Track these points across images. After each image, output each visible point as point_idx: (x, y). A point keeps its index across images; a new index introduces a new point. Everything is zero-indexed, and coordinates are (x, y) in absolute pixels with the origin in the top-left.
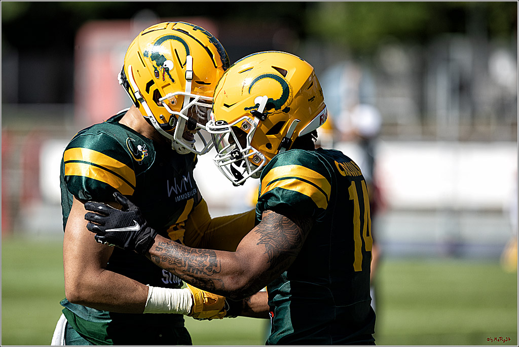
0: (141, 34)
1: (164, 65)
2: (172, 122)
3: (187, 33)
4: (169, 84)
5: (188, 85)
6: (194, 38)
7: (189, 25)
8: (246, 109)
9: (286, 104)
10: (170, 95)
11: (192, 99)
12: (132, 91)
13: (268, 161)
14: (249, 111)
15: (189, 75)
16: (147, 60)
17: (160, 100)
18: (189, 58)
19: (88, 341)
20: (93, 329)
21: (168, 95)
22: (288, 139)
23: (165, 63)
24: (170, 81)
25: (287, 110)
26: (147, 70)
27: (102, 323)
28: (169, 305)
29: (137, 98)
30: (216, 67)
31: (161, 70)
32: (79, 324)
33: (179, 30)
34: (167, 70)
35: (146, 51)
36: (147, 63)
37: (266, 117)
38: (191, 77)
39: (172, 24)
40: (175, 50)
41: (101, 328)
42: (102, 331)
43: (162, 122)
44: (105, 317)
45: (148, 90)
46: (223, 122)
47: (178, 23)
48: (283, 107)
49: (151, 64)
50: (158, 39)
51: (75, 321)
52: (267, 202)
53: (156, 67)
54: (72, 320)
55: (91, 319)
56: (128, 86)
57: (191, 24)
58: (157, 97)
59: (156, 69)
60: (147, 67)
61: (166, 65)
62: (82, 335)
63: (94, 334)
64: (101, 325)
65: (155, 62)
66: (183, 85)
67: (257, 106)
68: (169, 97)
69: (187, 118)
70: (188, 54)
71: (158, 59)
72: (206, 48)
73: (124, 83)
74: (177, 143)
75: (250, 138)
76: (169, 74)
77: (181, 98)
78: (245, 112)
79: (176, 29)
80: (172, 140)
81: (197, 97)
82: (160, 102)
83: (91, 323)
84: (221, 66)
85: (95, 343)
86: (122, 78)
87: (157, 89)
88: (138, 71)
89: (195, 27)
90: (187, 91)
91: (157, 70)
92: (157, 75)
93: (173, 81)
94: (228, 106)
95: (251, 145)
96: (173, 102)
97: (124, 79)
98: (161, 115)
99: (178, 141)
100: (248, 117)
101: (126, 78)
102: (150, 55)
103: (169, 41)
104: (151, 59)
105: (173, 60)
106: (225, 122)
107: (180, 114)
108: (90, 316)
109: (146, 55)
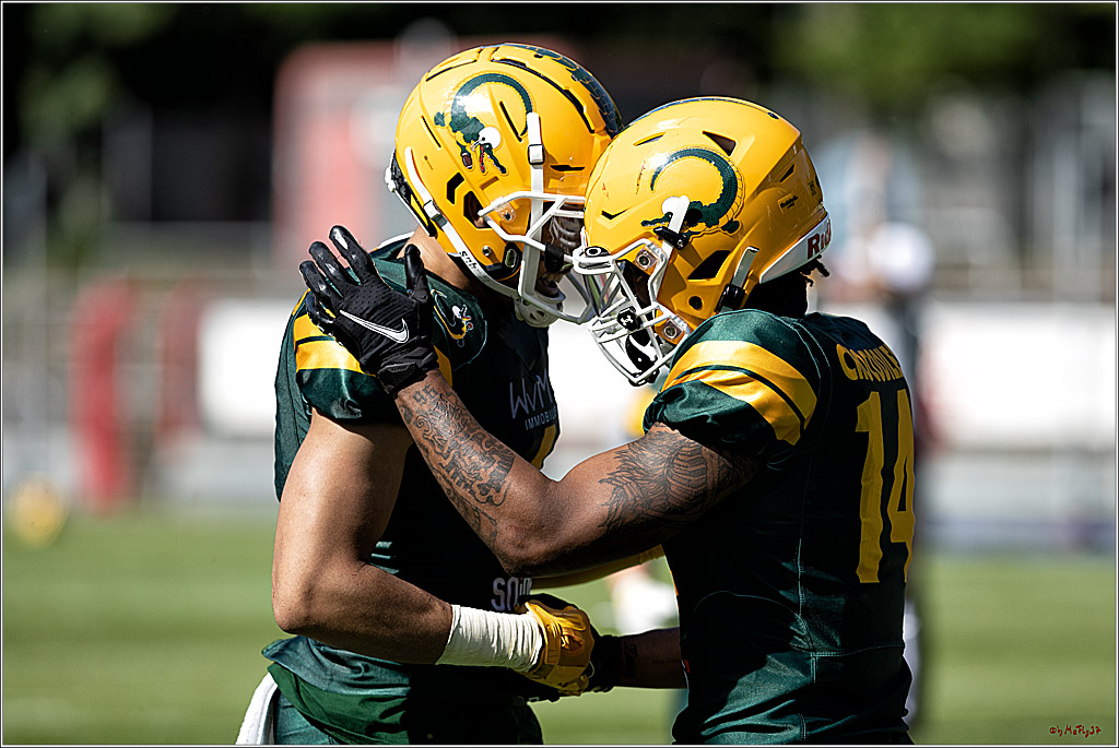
0: (424, 78)
1: (480, 138)
2: (511, 259)
3: (522, 65)
4: (496, 179)
5: (537, 175)
6: (539, 75)
7: (525, 48)
8: (645, 223)
9: (730, 213)
10: (500, 201)
11: (547, 205)
12: (418, 203)
13: (692, 330)
14: (650, 228)
15: (537, 154)
16: (444, 133)
17: (480, 213)
18: (532, 118)
19: (326, 733)
20: (339, 709)
21: (495, 202)
22: (736, 287)
23: (482, 134)
24: (496, 172)
25: (732, 226)
26: (445, 151)
27: (359, 696)
28: (494, 645)
29: (431, 216)
30: (592, 132)
31: (473, 149)
32: (308, 698)
33: (504, 61)
34: (487, 149)
35: (439, 114)
36: (443, 138)
37: (686, 242)
38: (541, 158)
39: (488, 50)
40: (501, 104)
41: (356, 706)
42: (360, 714)
43: (488, 263)
44: (366, 683)
45: (451, 197)
46: (599, 251)
47: (501, 46)
48: (723, 221)
49: (451, 139)
50: (462, 85)
51: (298, 691)
52: (665, 408)
53: (464, 144)
54: (292, 690)
55: (336, 688)
56: (407, 193)
57: (529, 46)
58: (472, 208)
59: (463, 148)
60: (446, 147)
61: (484, 139)
62: (313, 722)
63: (341, 719)
64: (358, 700)
65: (459, 135)
66: (525, 177)
67: (668, 217)
68: (499, 206)
69: (543, 247)
70: (529, 110)
71: (467, 127)
72: (567, 93)
73: (400, 186)
74: (525, 302)
75: (655, 286)
76: (492, 157)
77: (525, 204)
78: (643, 230)
79: (499, 58)
80: (515, 298)
81: (559, 199)
82: (481, 219)
83: (334, 696)
84: (602, 128)
85: (343, 739)
86: (393, 178)
87: (471, 192)
88: (426, 158)
89: (539, 51)
90: (536, 188)
91: (466, 151)
92: (468, 161)
93: (503, 170)
94: (610, 217)
95: (658, 300)
96: (508, 217)
97: (399, 178)
98: (486, 248)
99: (528, 298)
100: (648, 242)
101: (402, 177)
102: (448, 120)
103: (485, 86)
104: (451, 129)
105: (498, 126)
106: (603, 250)
107: (527, 239)
108: (332, 680)
109: (439, 119)
